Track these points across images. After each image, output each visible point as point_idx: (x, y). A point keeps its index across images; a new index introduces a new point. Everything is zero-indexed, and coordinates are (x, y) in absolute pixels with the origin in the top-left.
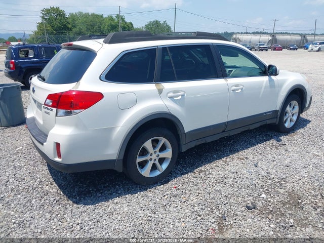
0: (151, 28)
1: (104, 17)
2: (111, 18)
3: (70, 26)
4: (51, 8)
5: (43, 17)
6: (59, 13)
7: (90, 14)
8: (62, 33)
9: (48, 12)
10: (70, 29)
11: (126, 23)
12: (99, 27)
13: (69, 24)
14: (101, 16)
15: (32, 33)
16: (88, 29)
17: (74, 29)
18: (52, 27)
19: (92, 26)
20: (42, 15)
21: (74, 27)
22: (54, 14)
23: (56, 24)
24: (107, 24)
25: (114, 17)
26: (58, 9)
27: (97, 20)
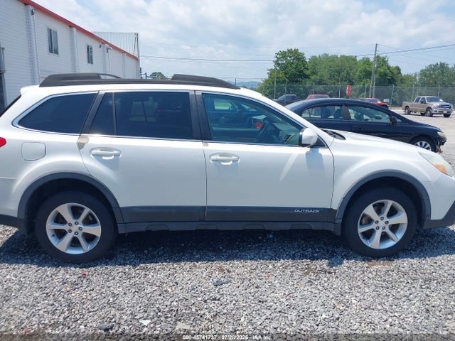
0: (431, 75)
1: (358, 59)
2: (366, 61)
3: (307, 72)
4: (289, 51)
5: (277, 63)
6: (296, 56)
7: (339, 56)
8: (297, 81)
9: (283, 55)
10: (307, 77)
11: (389, 68)
12: (348, 74)
13: (308, 69)
14: (354, 59)
15: (262, 82)
16: (331, 77)
17: (313, 77)
18: (286, 74)
19: (339, 72)
20: (276, 59)
21: (314, 73)
22: (290, 57)
23: (292, 70)
24: (360, 69)
25: (372, 60)
26: (296, 51)
27: (347, 64)
